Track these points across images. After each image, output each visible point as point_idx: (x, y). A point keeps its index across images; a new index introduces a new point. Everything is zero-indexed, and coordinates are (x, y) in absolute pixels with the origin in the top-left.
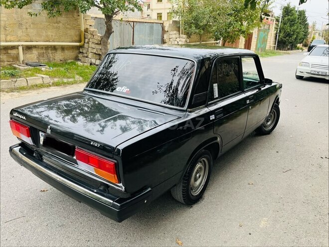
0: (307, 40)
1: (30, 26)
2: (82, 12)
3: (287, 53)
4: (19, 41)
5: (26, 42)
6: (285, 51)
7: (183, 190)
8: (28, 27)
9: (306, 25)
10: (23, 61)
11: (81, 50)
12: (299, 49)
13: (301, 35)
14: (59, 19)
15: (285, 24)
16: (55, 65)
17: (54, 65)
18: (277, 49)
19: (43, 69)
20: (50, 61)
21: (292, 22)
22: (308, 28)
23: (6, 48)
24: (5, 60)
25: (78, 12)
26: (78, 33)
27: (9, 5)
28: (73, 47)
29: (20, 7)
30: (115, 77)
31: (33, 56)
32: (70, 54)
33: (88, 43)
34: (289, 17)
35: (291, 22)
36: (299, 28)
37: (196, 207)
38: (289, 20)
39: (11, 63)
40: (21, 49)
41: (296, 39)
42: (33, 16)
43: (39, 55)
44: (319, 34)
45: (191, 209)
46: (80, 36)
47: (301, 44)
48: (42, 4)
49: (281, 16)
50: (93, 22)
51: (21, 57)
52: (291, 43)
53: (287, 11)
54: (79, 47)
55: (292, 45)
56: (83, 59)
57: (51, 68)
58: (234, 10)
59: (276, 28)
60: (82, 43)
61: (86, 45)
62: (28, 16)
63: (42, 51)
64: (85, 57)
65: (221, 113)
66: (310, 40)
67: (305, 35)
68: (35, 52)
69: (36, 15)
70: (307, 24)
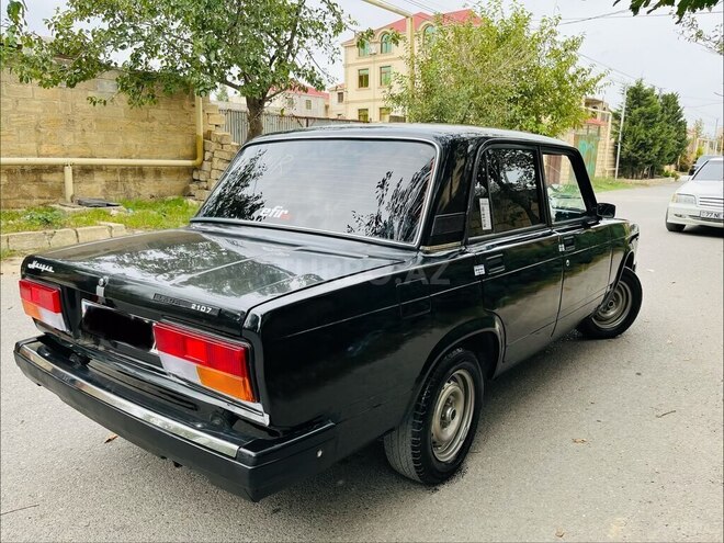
0: (685, 157)
1: (91, 126)
2: (199, 94)
3: (642, 185)
4: (66, 155)
5: (81, 157)
6: (638, 181)
7: (414, 442)
8: (87, 128)
9: (680, 124)
10: (72, 198)
11: (195, 176)
12: (667, 176)
13: (671, 146)
14: (153, 112)
15: (634, 124)
16: (138, 205)
17: (136, 205)
18: (619, 176)
19: (114, 212)
20: (129, 198)
21: (649, 120)
22: (685, 132)
23: (38, 170)
24: (35, 194)
25: (193, 99)
26: (189, 141)
27: (48, 81)
28: (178, 170)
29: (71, 85)
30: (259, 202)
31: (95, 187)
32: (171, 184)
33: (210, 160)
34: (643, 108)
35: (648, 118)
36: (666, 130)
37: (445, 491)
38: (642, 114)
39: (46, 201)
40: (68, 172)
41: (660, 154)
42: (97, 104)
43: (107, 186)
44: (711, 145)
45: (435, 495)
46: (195, 147)
47: (673, 166)
48: (117, 80)
49: (624, 106)
50: (221, 119)
51: (70, 189)
52: (649, 162)
53: (637, 96)
54: (190, 170)
55: (652, 168)
56: (197, 194)
57: (131, 211)
58: (521, 92)
59: (615, 133)
60: (199, 160)
61: (206, 166)
62: (88, 106)
63: (112, 178)
64: (203, 188)
65: (499, 265)
66: (692, 158)
67: (679, 146)
68: (99, 180)
69: (105, 102)
70: (683, 124)
